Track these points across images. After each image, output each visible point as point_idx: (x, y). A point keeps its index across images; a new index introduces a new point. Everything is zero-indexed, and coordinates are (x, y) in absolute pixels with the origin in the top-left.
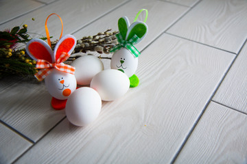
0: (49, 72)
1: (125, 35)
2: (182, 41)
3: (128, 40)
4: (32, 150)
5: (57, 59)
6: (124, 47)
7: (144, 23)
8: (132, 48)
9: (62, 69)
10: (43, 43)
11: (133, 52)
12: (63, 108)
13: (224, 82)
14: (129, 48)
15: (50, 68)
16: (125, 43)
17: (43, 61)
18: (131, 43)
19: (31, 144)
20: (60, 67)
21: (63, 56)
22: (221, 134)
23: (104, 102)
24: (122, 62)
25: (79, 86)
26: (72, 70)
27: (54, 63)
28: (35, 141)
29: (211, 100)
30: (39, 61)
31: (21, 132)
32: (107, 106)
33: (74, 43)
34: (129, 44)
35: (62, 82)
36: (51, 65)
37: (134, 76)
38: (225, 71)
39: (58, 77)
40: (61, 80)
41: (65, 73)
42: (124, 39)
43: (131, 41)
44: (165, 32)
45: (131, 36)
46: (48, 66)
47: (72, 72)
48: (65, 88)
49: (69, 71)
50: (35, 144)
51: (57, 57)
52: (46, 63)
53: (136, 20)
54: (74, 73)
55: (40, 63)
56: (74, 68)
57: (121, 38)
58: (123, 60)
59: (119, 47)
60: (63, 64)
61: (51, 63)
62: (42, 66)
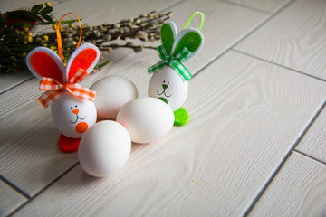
0: (57, 96)
1: (171, 48)
2: (255, 63)
3: (175, 55)
4: (26, 208)
6: (168, 65)
7: (199, 31)
8: (180, 67)
9: (76, 94)
10: (52, 54)
11: (181, 73)
12: (75, 150)
13: (314, 124)
14: (176, 66)
15: (60, 91)
16: (170, 60)
18: (179, 60)
19: (25, 200)
20: (73, 90)
21: (78, 74)
22: (305, 199)
23: (134, 145)
24: (165, 87)
25: (100, 119)
26: (91, 95)
27: (66, 83)
28: (32, 196)
29: (293, 149)
30: (45, 79)
31: (12, 182)
32: (140, 151)
33: (95, 56)
34: (176, 62)
35: (76, 112)
36: (61, 86)
37: (181, 110)
38: (318, 109)
39: (71, 104)
40: (75, 108)
41: (80, 99)
42: (169, 52)
43: (178, 56)
44: (231, 48)
45: (179, 50)
46: (57, 87)
47: (90, 98)
48: (79, 121)
49: (86, 96)
50: (30, 199)
51: (71, 74)
52: (54, 83)
53: (188, 26)
54: (93, 99)
55: (46, 83)
56: (94, 93)
57: (164, 51)
58: (166, 84)
59: (161, 65)
60: (78, 86)
61: (62, 83)
62: (48, 87)
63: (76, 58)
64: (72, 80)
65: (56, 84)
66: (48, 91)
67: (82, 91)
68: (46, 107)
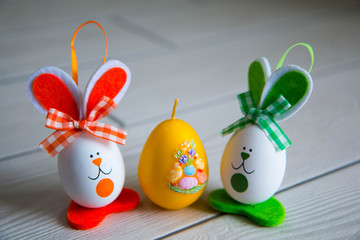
0: (71, 139)
3: (264, 107)
5: (89, 112)
6: (252, 122)
8: (273, 127)
9: (99, 134)
11: (273, 136)
14: (265, 126)
16: (255, 115)
17: (60, 114)
18: (271, 115)
20: (94, 129)
26: (121, 136)
27: (83, 119)
30: (53, 111)
34: (265, 118)
35: (97, 162)
36: (77, 124)
39: (89, 150)
40: (95, 157)
42: (255, 105)
43: (270, 109)
45: (271, 100)
46: (71, 125)
47: (120, 140)
52: (66, 120)
54: (123, 142)
55: (54, 117)
56: (125, 133)
57: (249, 102)
58: (247, 151)
59: (243, 124)
61: (77, 119)
62: (58, 125)
63: (99, 82)
64: (93, 114)
65: (68, 121)
67: (107, 130)
68: (54, 155)
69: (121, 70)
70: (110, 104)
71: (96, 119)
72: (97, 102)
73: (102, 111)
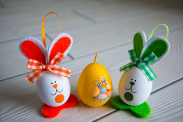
0: (41, 74)
1: (140, 52)
3: (143, 58)
5: (50, 60)
6: (136, 66)
7: (166, 39)
8: (147, 69)
9: (55, 72)
11: (147, 73)
14: (143, 68)
16: (138, 62)
17: (35, 62)
18: (147, 63)
20: (53, 69)
21: (57, 56)
26: (67, 73)
27: (48, 64)
30: (31, 60)
33: (70, 43)
34: (143, 64)
35: (55, 86)
36: (44, 67)
39: (51, 80)
40: (54, 84)
43: (146, 59)
45: (147, 54)
46: (41, 67)
47: (67, 75)
48: (58, 93)
49: (63, 74)
51: (51, 58)
54: (69, 75)
55: (32, 64)
56: (70, 71)
57: (135, 55)
58: (133, 81)
59: (131, 66)
60: (56, 66)
61: (44, 64)
63: (56, 44)
64: (53, 61)
65: (40, 65)
66: (34, 70)
67: (60, 70)
69: (67, 38)
70: (62, 56)
71: (54, 64)
72: (55, 55)
73: (58, 60)
